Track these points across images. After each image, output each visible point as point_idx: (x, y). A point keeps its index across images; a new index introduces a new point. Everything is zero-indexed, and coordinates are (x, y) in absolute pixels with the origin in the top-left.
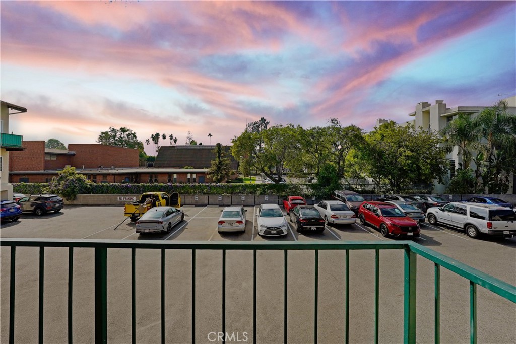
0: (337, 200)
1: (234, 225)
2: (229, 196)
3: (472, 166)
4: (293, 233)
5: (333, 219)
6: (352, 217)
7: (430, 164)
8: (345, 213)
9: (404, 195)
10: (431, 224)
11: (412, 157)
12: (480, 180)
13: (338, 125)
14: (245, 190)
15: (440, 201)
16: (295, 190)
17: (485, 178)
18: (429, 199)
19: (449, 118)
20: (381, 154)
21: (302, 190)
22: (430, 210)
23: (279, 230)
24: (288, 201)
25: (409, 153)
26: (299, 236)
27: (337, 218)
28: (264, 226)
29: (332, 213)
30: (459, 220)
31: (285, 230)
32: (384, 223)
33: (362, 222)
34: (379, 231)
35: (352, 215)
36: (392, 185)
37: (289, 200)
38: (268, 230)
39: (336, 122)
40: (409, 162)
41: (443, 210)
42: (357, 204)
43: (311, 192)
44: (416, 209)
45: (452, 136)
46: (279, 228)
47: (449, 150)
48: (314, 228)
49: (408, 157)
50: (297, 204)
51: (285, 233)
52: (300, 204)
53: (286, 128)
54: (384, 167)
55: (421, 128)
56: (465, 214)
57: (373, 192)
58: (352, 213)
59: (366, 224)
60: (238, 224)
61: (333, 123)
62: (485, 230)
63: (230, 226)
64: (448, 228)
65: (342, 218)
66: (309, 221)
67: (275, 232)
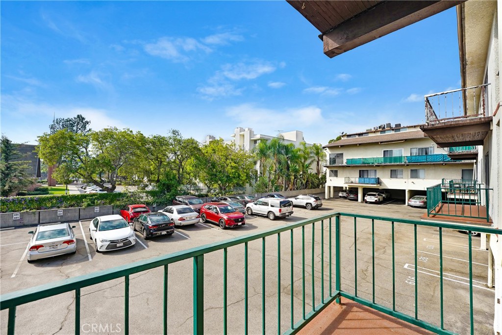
0: (179, 204)
1: (59, 247)
2: (34, 213)
3: (267, 174)
4: (140, 242)
5: (180, 221)
6: (197, 218)
7: (246, 173)
8: (190, 215)
9: (231, 196)
10: (249, 215)
11: (235, 167)
12: (270, 183)
13: (179, 136)
14: (61, 202)
15: (251, 198)
16: (133, 199)
17: (273, 182)
18: (246, 198)
19: (255, 141)
20: (214, 165)
21: (142, 198)
22: (248, 205)
23: (126, 241)
24: (128, 210)
25: (233, 164)
26: (149, 243)
27: (184, 220)
28: (106, 241)
29: (180, 216)
30: (264, 210)
31: (132, 240)
32: (222, 218)
33: (203, 220)
34: (218, 225)
35: (197, 216)
36: (221, 188)
37: (130, 209)
38: (111, 244)
39: (177, 134)
40: (233, 171)
41: (256, 204)
42: (198, 207)
43: (150, 199)
44: (241, 206)
45: (257, 154)
46: (126, 239)
47: (255, 163)
48: (164, 233)
49: (232, 168)
50: (140, 212)
51: (133, 243)
52: (144, 212)
53: (123, 132)
54: (216, 175)
55: (240, 147)
56: (268, 205)
57: (207, 196)
58: (196, 214)
59: (207, 222)
60: (66, 244)
61: (174, 134)
62: (278, 214)
63: (53, 249)
64: (259, 216)
65: (188, 219)
66: (158, 227)
67: (122, 244)
